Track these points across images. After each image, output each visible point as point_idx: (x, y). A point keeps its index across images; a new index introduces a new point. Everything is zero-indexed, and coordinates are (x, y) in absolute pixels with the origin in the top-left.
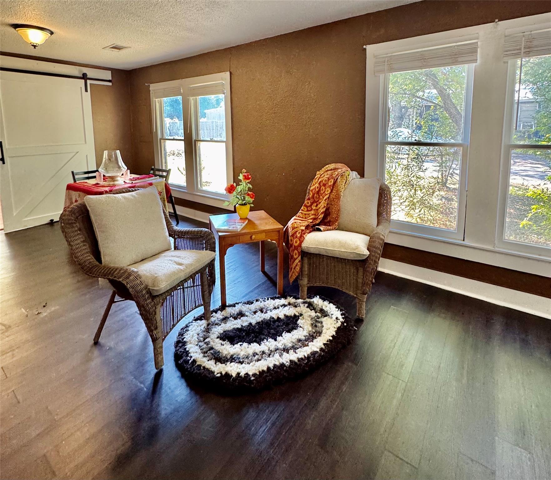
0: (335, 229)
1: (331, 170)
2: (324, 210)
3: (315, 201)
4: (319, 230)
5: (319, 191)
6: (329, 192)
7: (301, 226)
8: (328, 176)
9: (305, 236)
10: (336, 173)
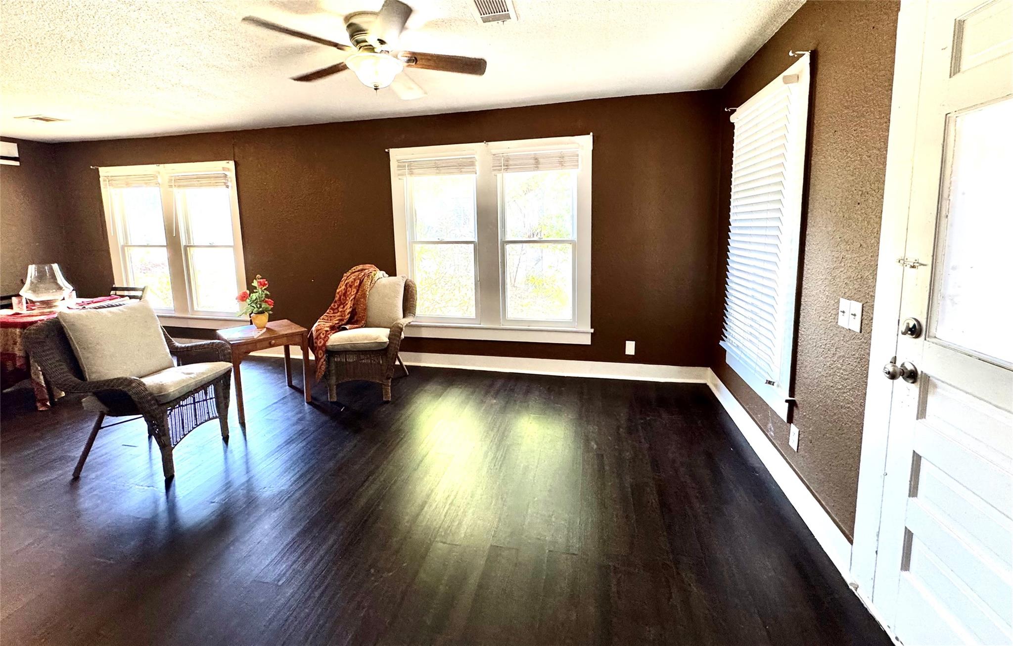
0: (362, 327)
1: (359, 271)
2: (350, 310)
3: (342, 303)
4: (345, 329)
5: (346, 292)
6: (355, 293)
7: (325, 327)
8: (354, 278)
9: (329, 336)
10: (363, 274)
